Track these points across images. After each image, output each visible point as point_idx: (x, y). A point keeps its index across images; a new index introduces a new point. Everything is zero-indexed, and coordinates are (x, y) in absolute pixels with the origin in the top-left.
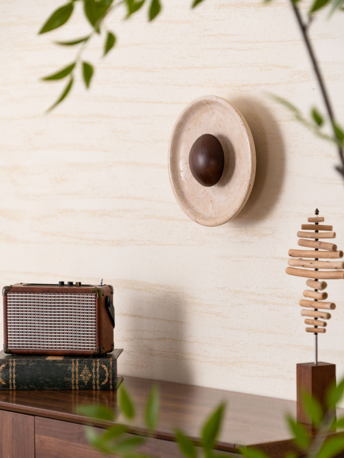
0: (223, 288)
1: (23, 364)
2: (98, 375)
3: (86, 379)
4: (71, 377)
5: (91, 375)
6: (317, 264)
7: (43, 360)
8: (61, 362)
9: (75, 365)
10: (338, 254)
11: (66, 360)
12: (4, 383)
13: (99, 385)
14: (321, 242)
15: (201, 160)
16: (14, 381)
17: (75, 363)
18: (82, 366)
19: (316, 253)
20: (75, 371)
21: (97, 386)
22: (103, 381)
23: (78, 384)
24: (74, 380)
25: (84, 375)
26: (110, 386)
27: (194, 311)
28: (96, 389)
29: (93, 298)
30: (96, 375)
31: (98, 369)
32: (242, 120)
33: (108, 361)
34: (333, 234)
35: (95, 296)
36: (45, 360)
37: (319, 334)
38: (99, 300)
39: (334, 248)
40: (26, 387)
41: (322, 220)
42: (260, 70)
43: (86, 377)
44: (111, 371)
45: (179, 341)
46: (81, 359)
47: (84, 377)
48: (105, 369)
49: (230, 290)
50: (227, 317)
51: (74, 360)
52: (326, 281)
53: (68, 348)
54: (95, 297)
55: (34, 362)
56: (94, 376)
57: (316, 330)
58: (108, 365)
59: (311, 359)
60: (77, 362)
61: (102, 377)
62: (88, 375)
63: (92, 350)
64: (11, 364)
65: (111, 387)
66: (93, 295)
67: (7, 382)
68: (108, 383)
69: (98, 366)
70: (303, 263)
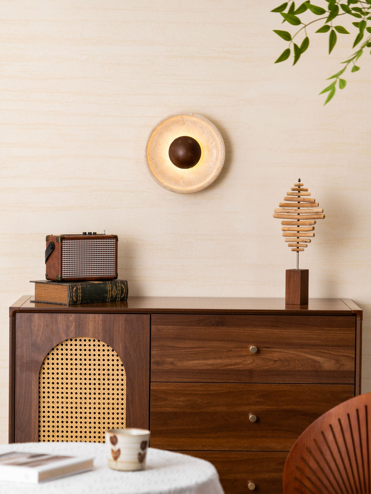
1: (84, 286)
2: (120, 292)
3: (114, 295)
4: (107, 293)
5: (117, 292)
6: (299, 211)
8: (102, 284)
9: (109, 286)
10: (316, 204)
11: (104, 282)
12: (75, 300)
13: (120, 298)
14: (302, 198)
16: (80, 298)
17: (109, 284)
18: (112, 286)
19: (299, 205)
20: (109, 290)
22: (122, 295)
23: (110, 298)
24: (109, 296)
26: (125, 298)
28: (118, 301)
29: (115, 242)
30: (119, 292)
31: (120, 287)
34: (309, 193)
35: (115, 240)
41: (302, 185)
44: (126, 288)
46: (111, 282)
47: (114, 293)
48: (123, 287)
51: (108, 282)
52: (316, 220)
53: (99, 275)
57: (298, 250)
58: (124, 285)
61: (122, 292)
63: (113, 275)
64: (78, 287)
67: (77, 299)
68: (124, 296)
69: (120, 285)
70: (288, 211)
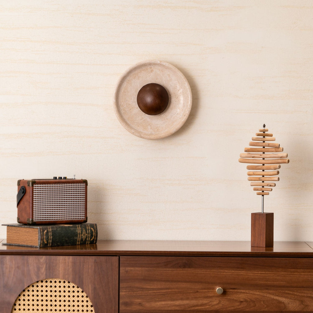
1: (55, 229)
2: (90, 235)
3: (84, 238)
4: (77, 236)
6: (264, 156)
8: (72, 227)
9: (79, 229)
10: (281, 149)
12: (46, 242)
13: (90, 240)
14: (269, 143)
16: (51, 241)
18: (82, 229)
19: (263, 150)
20: (79, 233)
21: (88, 242)
22: (92, 238)
23: (80, 241)
24: (79, 238)
26: (94, 241)
28: (88, 244)
29: (84, 186)
33: (93, 225)
41: (267, 131)
44: (95, 232)
46: (81, 225)
47: (83, 236)
48: (92, 230)
51: (78, 225)
52: (281, 164)
53: (69, 219)
56: (88, 235)
57: (263, 193)
58: (94, 228)
60: (80, 227)
61: (92, 235)
62: (85, 235)
63: (83, 219)
64: (49, 230)
66: (84, 184)
67: (47, 241)
68: (94, 239)
69: (89, 229)
70: (253, 156)
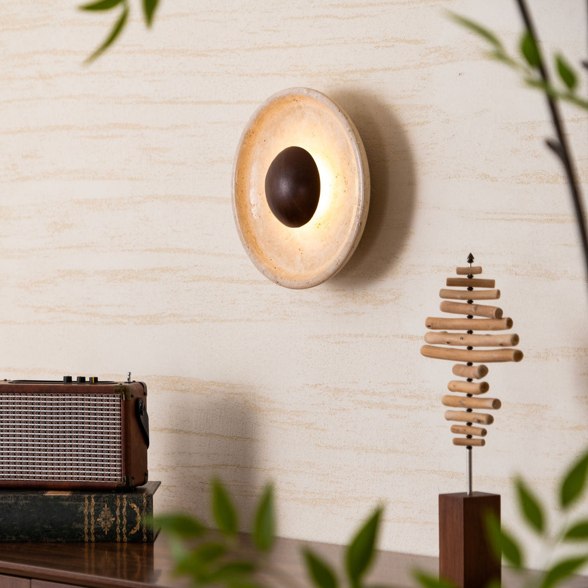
0: (316, 385)
1: (9, 502)
2: (125, 519)
3: (106, 526)
4: (83, 521)
5: (114, 519)
6: (470, 340)
7: (40, 496)
9: (89, 505)
10: (504, 323)
11: (75, 496)
13: (127, 534)
14: (477, 306)
15: (284, 187)
17: (90, 501)
18: (100, 505)
19: (469, 323)
20: (89, 513)
21: (123, 537)
22: (132, 528)
23: (94, 534)
25: (103, 519)
26: (143, 537)
27: (271, 422)
28: (122, 542)
29: (117, 401)
30: (122, 520)
31: (124, 509)
32: (349, 124)
33: (140, 497)
34: (496, 292)
35: (120, 397)
36: (43, 496)
37: (474, 448)
38: (125, 405)
39: (499, 313)
40: (14, 538)
41: (479, 271)
42: (375, 47)
43: (106, 522)
44: (144, 513)
45: (247, 468)
46: (99, 495)
47: (103, 523)
48: (135, 509)
49: (327, 387)
50: (323, 430)
51: (88, 496)
53: (78, 478)
54: (120, 400)
55: (26, 498)
56: (119, 520)
57: (469, 442)
58: (140, 504)
59: (462, 488)
60: (93, 499)
61: (132, 522)
62: (109, 519)
63: (116, 481)
65: (145, 537)
66: (117, 396)
68: (140, 532)
69: (125, 505)
70: (448, 339)
